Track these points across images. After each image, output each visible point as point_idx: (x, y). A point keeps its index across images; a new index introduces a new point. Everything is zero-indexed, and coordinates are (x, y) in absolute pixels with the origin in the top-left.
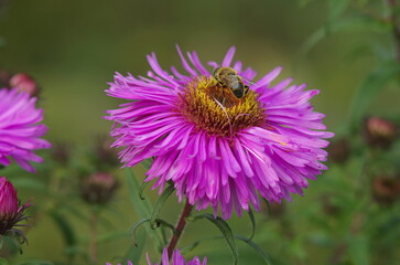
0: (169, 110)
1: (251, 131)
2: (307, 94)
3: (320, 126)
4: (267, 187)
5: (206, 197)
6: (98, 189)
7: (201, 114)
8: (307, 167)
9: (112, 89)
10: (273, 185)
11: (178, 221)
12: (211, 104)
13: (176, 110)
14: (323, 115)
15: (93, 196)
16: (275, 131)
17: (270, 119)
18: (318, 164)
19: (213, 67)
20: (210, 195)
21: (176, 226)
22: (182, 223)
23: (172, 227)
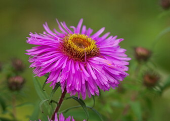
0: (56, 50)
1: (94, 59)
2: (118, 40)
3: (124, 55)
4: (103, 84)
5: (75, 90)
6: (16, 84)
7: (71, 52)
8: (121, 75)
9: (29, 40)
10: (106, 83)
11: (59, 100)
12: (76, 47)
13: (59, 50)
14: (125, 50)
15: (14, 87)
16: (104, 58)
17: (102, 52)
18: (125, 73)
19: (73, 29)
20: (77, 89)
21: (58, 102)
22: (61, 101)
23: (57, 103)
